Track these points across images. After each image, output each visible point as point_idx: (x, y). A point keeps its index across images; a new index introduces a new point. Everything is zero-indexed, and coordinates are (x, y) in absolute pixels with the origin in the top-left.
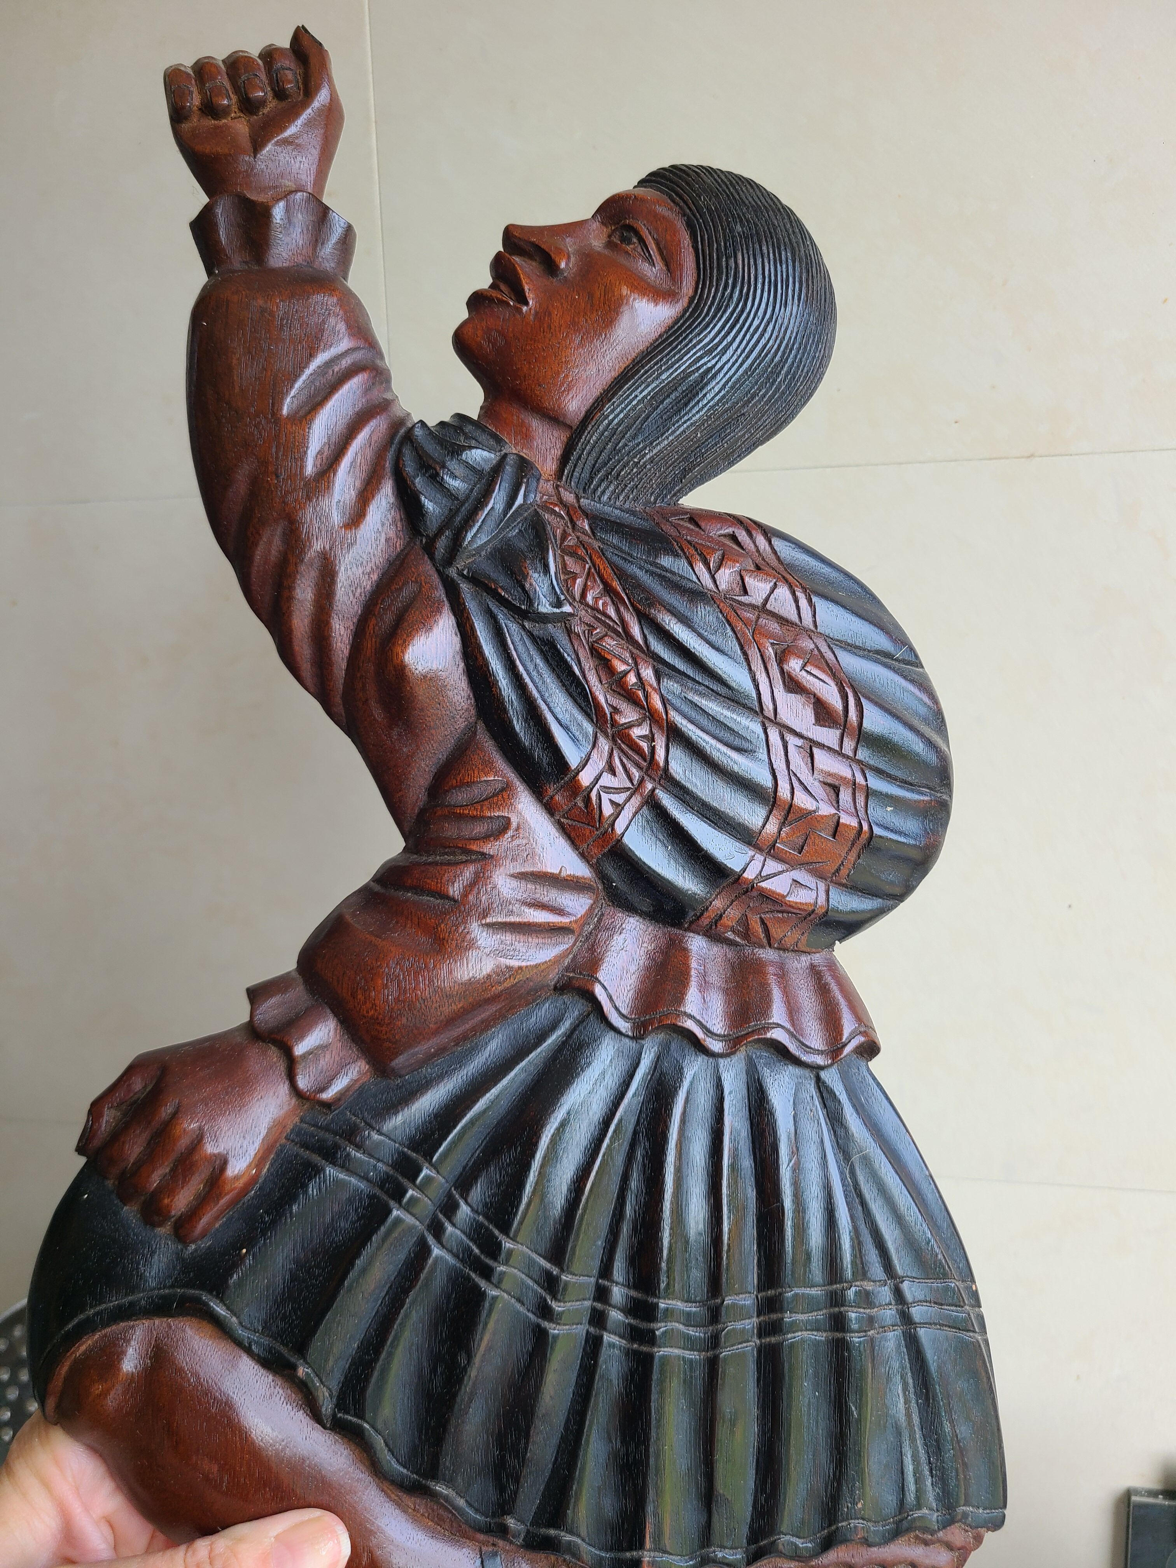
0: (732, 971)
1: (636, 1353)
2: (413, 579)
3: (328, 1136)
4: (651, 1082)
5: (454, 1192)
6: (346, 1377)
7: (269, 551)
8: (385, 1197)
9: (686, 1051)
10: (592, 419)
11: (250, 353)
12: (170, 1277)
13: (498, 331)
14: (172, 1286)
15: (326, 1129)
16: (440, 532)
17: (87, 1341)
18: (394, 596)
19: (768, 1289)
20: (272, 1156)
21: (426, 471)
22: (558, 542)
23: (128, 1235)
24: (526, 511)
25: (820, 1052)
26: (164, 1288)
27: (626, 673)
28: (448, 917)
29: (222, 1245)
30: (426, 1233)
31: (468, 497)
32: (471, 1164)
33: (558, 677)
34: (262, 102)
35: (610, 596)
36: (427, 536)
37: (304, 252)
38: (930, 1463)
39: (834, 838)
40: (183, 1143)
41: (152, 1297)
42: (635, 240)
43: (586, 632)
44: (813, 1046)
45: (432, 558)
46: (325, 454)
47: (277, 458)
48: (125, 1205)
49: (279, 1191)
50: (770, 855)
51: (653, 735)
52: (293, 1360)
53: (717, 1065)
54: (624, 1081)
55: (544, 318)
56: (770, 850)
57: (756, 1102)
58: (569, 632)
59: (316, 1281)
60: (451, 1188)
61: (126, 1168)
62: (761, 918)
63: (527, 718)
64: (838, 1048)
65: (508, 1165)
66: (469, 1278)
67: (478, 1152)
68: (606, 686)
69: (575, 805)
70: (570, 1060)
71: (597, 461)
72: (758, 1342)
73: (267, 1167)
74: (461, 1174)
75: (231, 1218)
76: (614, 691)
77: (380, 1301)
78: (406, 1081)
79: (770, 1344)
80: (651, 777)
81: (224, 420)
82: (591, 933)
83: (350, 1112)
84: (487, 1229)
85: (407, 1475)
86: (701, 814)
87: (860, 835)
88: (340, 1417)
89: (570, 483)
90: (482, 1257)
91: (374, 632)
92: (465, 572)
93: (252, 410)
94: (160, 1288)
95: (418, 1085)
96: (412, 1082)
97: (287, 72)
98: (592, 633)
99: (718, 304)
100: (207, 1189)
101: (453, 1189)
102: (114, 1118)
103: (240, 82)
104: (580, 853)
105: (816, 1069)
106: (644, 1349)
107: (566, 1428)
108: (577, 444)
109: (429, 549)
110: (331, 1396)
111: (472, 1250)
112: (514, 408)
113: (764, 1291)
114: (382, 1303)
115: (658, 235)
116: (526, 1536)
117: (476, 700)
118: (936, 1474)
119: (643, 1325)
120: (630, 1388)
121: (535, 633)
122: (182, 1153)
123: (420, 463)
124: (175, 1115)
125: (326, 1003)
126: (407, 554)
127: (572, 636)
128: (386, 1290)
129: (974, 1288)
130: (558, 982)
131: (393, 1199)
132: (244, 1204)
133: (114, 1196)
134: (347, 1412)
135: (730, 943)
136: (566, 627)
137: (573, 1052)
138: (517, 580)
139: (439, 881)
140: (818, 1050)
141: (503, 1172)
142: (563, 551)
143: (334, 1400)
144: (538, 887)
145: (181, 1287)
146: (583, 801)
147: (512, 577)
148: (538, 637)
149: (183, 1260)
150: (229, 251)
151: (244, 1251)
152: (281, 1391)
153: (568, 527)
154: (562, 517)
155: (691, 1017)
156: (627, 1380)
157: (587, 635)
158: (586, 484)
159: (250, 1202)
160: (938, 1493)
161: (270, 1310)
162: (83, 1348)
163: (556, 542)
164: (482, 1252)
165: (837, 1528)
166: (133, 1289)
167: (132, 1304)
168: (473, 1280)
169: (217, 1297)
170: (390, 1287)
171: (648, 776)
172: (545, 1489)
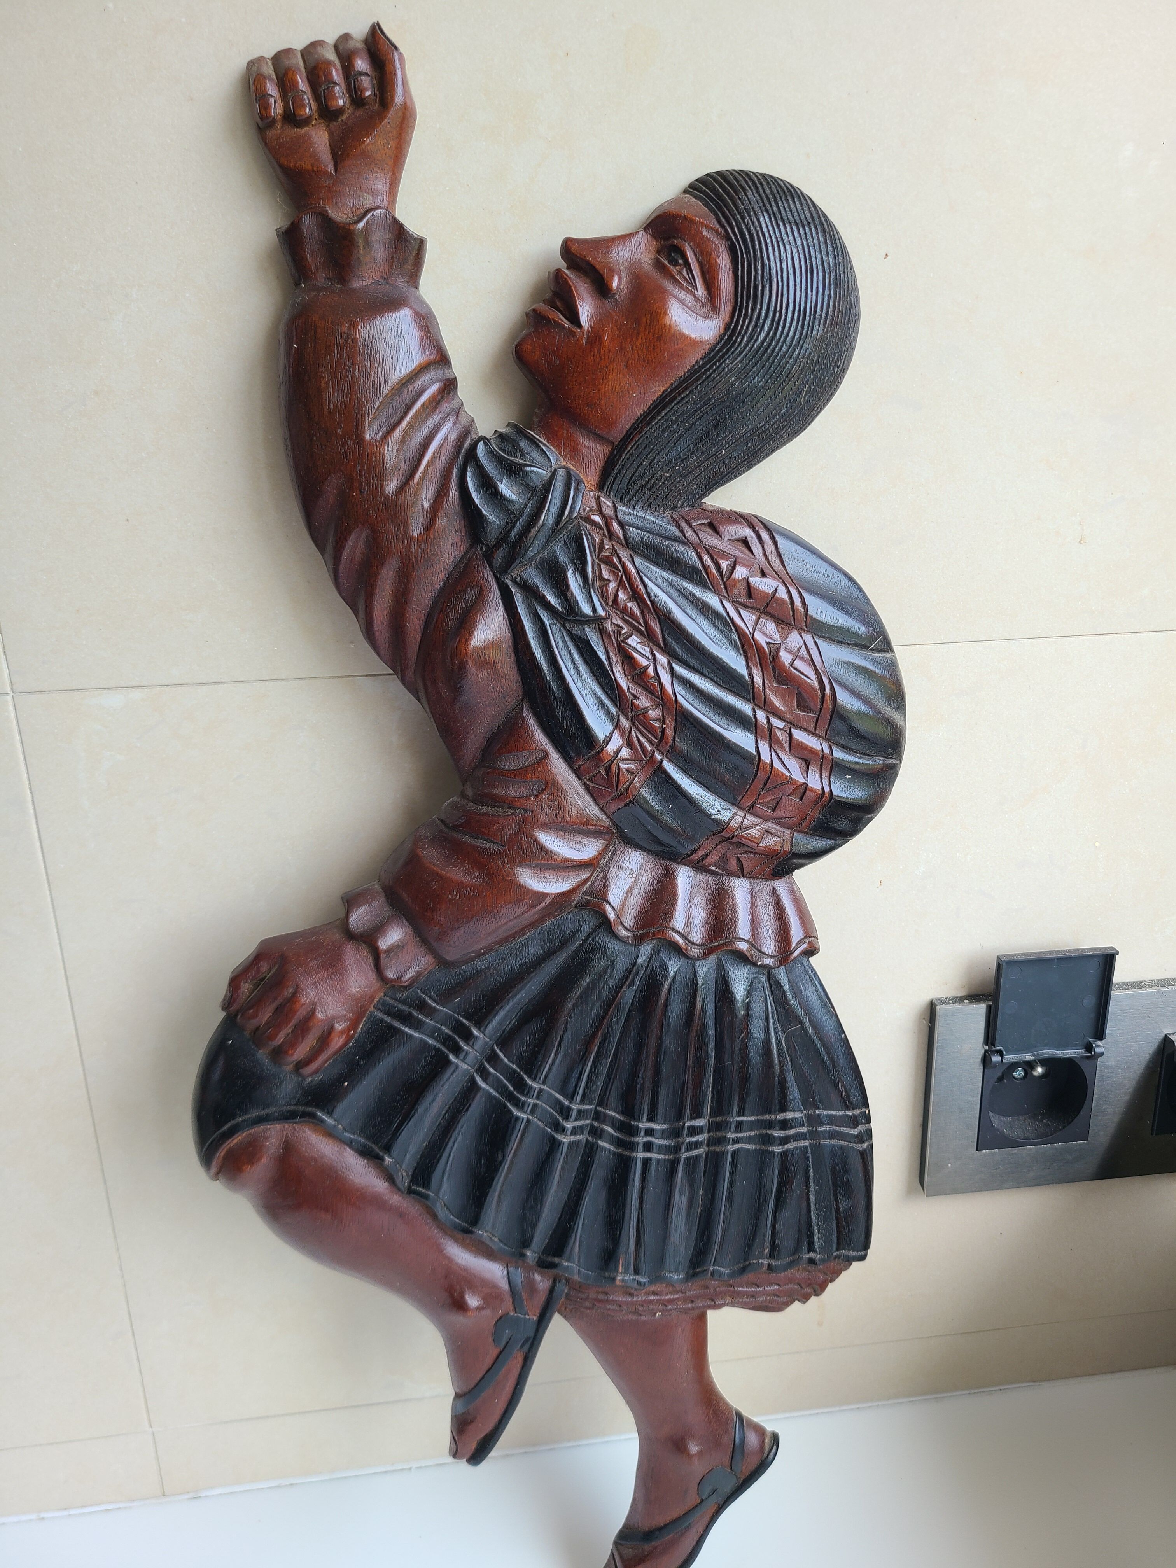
0: (712, 896)
1: (620, 1155)
2: (474, 583)
3: (404, 1008)
4: (644, 976)
5: (496, 1048)
6: (418, 1164)
7: (354, 552)
8: (446, 1051)
9: (672, 955)
10: (632, 439)
11: (336, 377)
12: (294, 1098)
13: (554, 351)
14: (296, 1104)
15: (404, 1002)
16: (498, 544)
17: (238, 1137)
18: (458, 597)
19: (717, 1116)
20: (364, 1019)
21: (488, 489)
22: (597, 550)
23: (263, 1070)
24: (571, 524)
25: (772, 957)
26: (290, 1105)
27: (647, 667)
28: (497, 857)
29: (330, 1079)
30: (475, 1074)
31: (522, 511)
32: (508, 1029)
33: (591, 669)
34: (340, 111)
35: (637, 602)
36: (487, 545)
37: (381, 269)
38: (818, 1225)
39: (801, 800)
40: (301, 1013)
41: (282, 1111)
42: (681, 261)
43: (616, 631)
44: (767, 953)
45: (491, 566)
46: (402, 469)
47: (361, 476)
48: (259, 1049)
49: (370, 1044)
50: (749, 812)
51: (664, 719)
52: (381, 1154)
53: (695, 964)
54: (624, 975)
55: (595, 342)
56: (749, 809)
57: (721, 991)
58: (602, 632)
59: (397, 1104)
60: (493, 1045)
61: (260, 1026)
62: (737, 857)
63: (564, 704)
64: (787, 956)
65: (536, 1032)
66: (505, 1106)
67: (514, 1021)
68: (629, 677)
69: (599, 773)
70: (585, 960)
71: (633, 475)
72: (707, 1149)
73: (361, 1027)
74: (501, 1035)
75: (336, 1060)
76: (635, 682)
77: (442, 1117)
78: (462, 970)
79: (715, 1151)
80: (660, 751)
81: (315, 438)
82: (606, 864)
83: (421, 990)
84: (519, 1074)
85: (459, 1223)
86: (697, 781)
87: (822, 798)
88: (414, 1189)
89: (610, 493)
90: (515, 1093)
91: (441, 626)
92: (518, 580)
93: (339, 431)
94: (288, 1105)
95: (471, 974)
96: (467, 971)
97: (363, 78)
98: (620, 632)
99: (751, 334)
100: (319, 1044)
101: (495, 1045)
102: (248, 989)
103: (321, 90)
104: (600, 808)
105: (768, 970)
106: (627, 1153)
107: (569, 1198)
108: (618, 461)
109: (488, 557)
110: (408, 1175)
111: (508, 1087)
112: (564, 422)
113: (714, 1117)
114: (443, 1118)
115: (703, 258)
116: (539, 1260)
117: (523, 684)
118: (822, 1232)
119: (626, 1138)
120: (615, 1176)
121: (574, 632)
122: (300, 1021)
123: (483, 481)
124: (294, 994)
125: (403, 915)
126: (470, 559)
127: (604, 635)
128: (446, 1109)
129: (867, 1112)
130: (579, 902)
131: (452, 1052)
132: (344, 1051)
133: (251, 1043)
134: (419, 1185)
135: (712, 873)
136: (599, 628)
137: (587, 953)
138: (561, 590)
139: (490, 830)
140: (771, 956)
141: (532, 1037)
142: (600, 559)
143: (410, 1177)
144: (567, 834)
145: (302, 1105)
146: (605, 769)
147: (557, 587)
148: (576, 635)
149: (303, 1087)
150: (314, 267)
151: (346, 1084)
152: (373, 1170)
153: (606, 537)
154: (601, 528)
155: (677, 932)
156: (613, 1171)
157: (616, 635)
158: (623, 493)
159: (349, 1050)
160: (822, 1244)
161: (365, 1121)
162: (235, 1141)
163: (595, 551)
164: (514, 1089)
165: (750, 1264)
166: (267, 1106)
167: (267, 1115)
168: (508, 1107)
169: (328, 1113)
170: (449, 1108)
171: (658, 750)
172: (552, 1233)
